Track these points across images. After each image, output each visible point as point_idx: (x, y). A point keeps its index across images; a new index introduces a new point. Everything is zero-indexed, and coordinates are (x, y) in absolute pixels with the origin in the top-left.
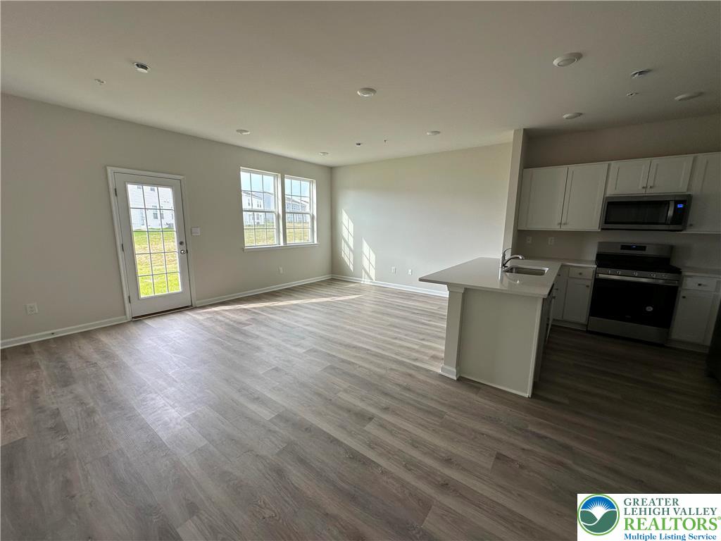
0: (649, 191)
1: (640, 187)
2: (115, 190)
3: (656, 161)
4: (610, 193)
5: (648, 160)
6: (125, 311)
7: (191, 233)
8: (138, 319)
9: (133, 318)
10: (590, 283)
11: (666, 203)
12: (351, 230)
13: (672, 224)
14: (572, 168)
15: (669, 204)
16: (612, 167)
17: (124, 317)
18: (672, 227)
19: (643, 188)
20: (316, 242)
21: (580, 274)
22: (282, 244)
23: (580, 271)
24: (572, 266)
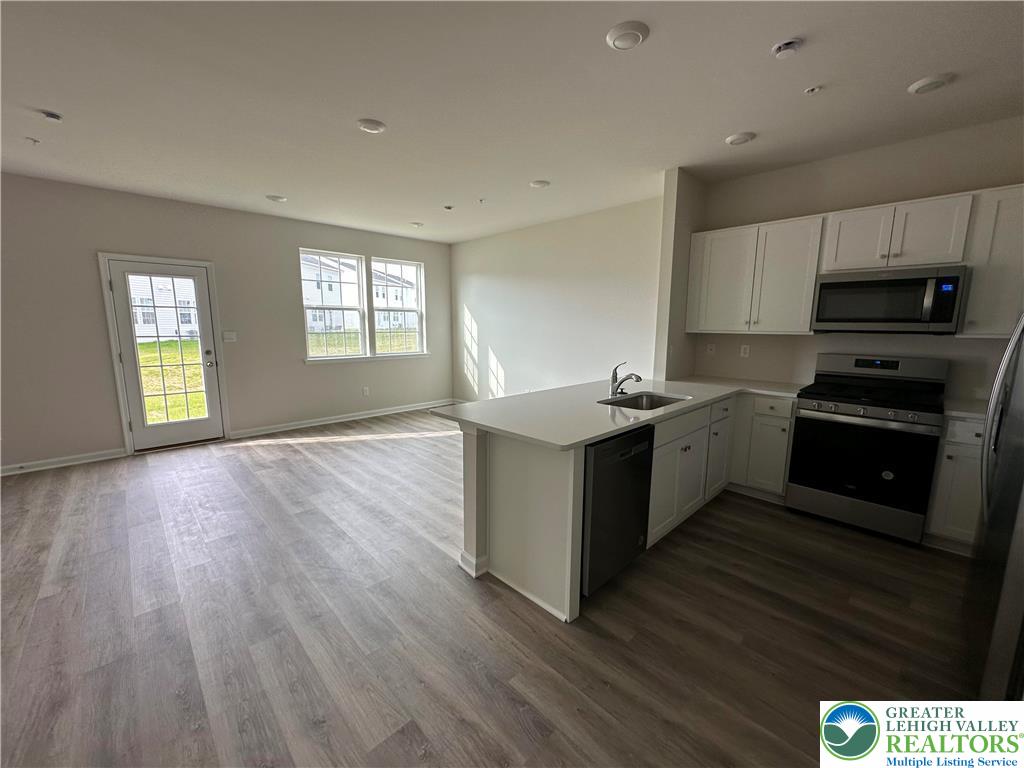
0: (894, 263)
1: (878, 256)
2: (110, 283)
3: (903, 207)
4: (825, 269)
5: (890, 207)
6: (124, 442)
7: (223, 340)
8: (142, 452)
9: (136, 451)
10: (788, 424)
11: (921, 283)
12: (475, 334)
13: (932, 320)
14: (764, 227)
15: (925, 285)
16: (829, 222)
17: (122, 450)
18: (934, 327)
19: (883, 257)
20: (425, 352)
21: (772, 408)
22: (368, 355)
23: (771, 402)
24: (758, 394)
